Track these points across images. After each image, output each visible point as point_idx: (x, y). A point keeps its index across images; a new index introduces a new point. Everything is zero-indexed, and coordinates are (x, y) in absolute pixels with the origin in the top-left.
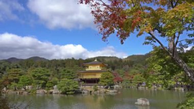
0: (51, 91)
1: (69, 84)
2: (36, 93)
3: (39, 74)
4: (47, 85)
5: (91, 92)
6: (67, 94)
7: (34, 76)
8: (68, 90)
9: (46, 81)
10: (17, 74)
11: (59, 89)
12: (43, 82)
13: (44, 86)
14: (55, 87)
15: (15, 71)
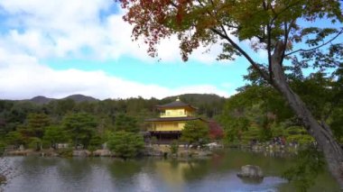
0: (98, 151)
1: (128, 140)
2: (72, 156)
3: (77, 123)
4: (91, 141)
5: (166, 154)
6: (125, 158)
7: (69, 126)
8: (125, 149)
9: (90, 136)
10: (41, 122)
11: (111, 149)
12: (84, 136)
13: (86, 143)
14: (105, 145)
15: (38, 117)
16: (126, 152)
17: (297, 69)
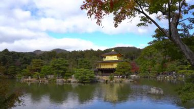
0: (69, 79)
1: (86, 73)
2: (56, 82)
3: (58, 64)
4: (66, 74)
5: (107, 81)
6: (84, 83)
7: (54, 66)
8: (84, 79)
9: (65, 71)
10: (39, 64)
11: (77, 78)
12: (62, 71)
13: (63, 75)
14: (73, 76)
15: (37, 62)
16: (85, 80)
17: (185, 30)
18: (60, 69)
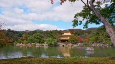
0: (43, 44)
1: (52, 41)
2: (35, 46)
3: (37, 36)
4: (41, 41)
5: (64, 45)
6: (51, 46)
7: (35, 37)
8: (51, 44)
9: (41, 40)
10: (27, 36)
11: (47, 44)
12: (39, 40)
14: (45, 43)
15: (26, 35)
18: (38, 39)
